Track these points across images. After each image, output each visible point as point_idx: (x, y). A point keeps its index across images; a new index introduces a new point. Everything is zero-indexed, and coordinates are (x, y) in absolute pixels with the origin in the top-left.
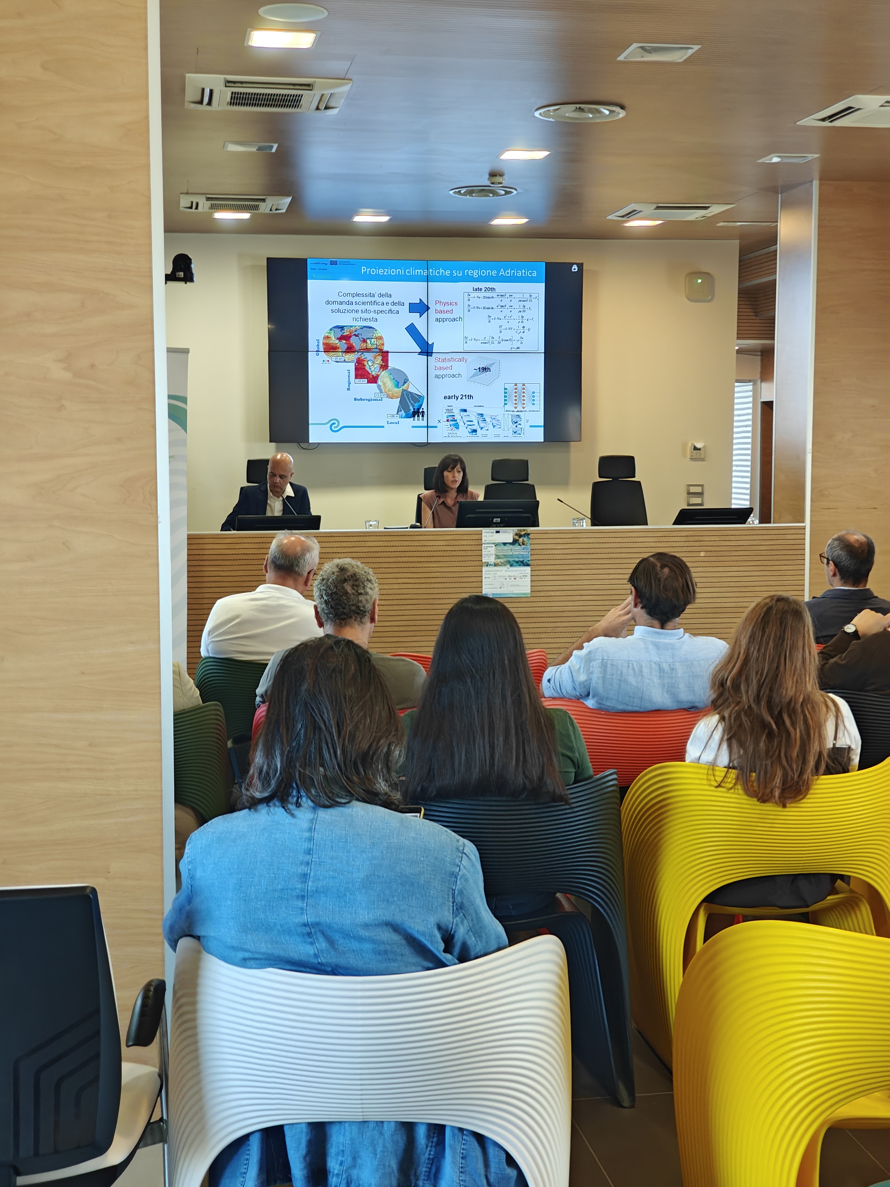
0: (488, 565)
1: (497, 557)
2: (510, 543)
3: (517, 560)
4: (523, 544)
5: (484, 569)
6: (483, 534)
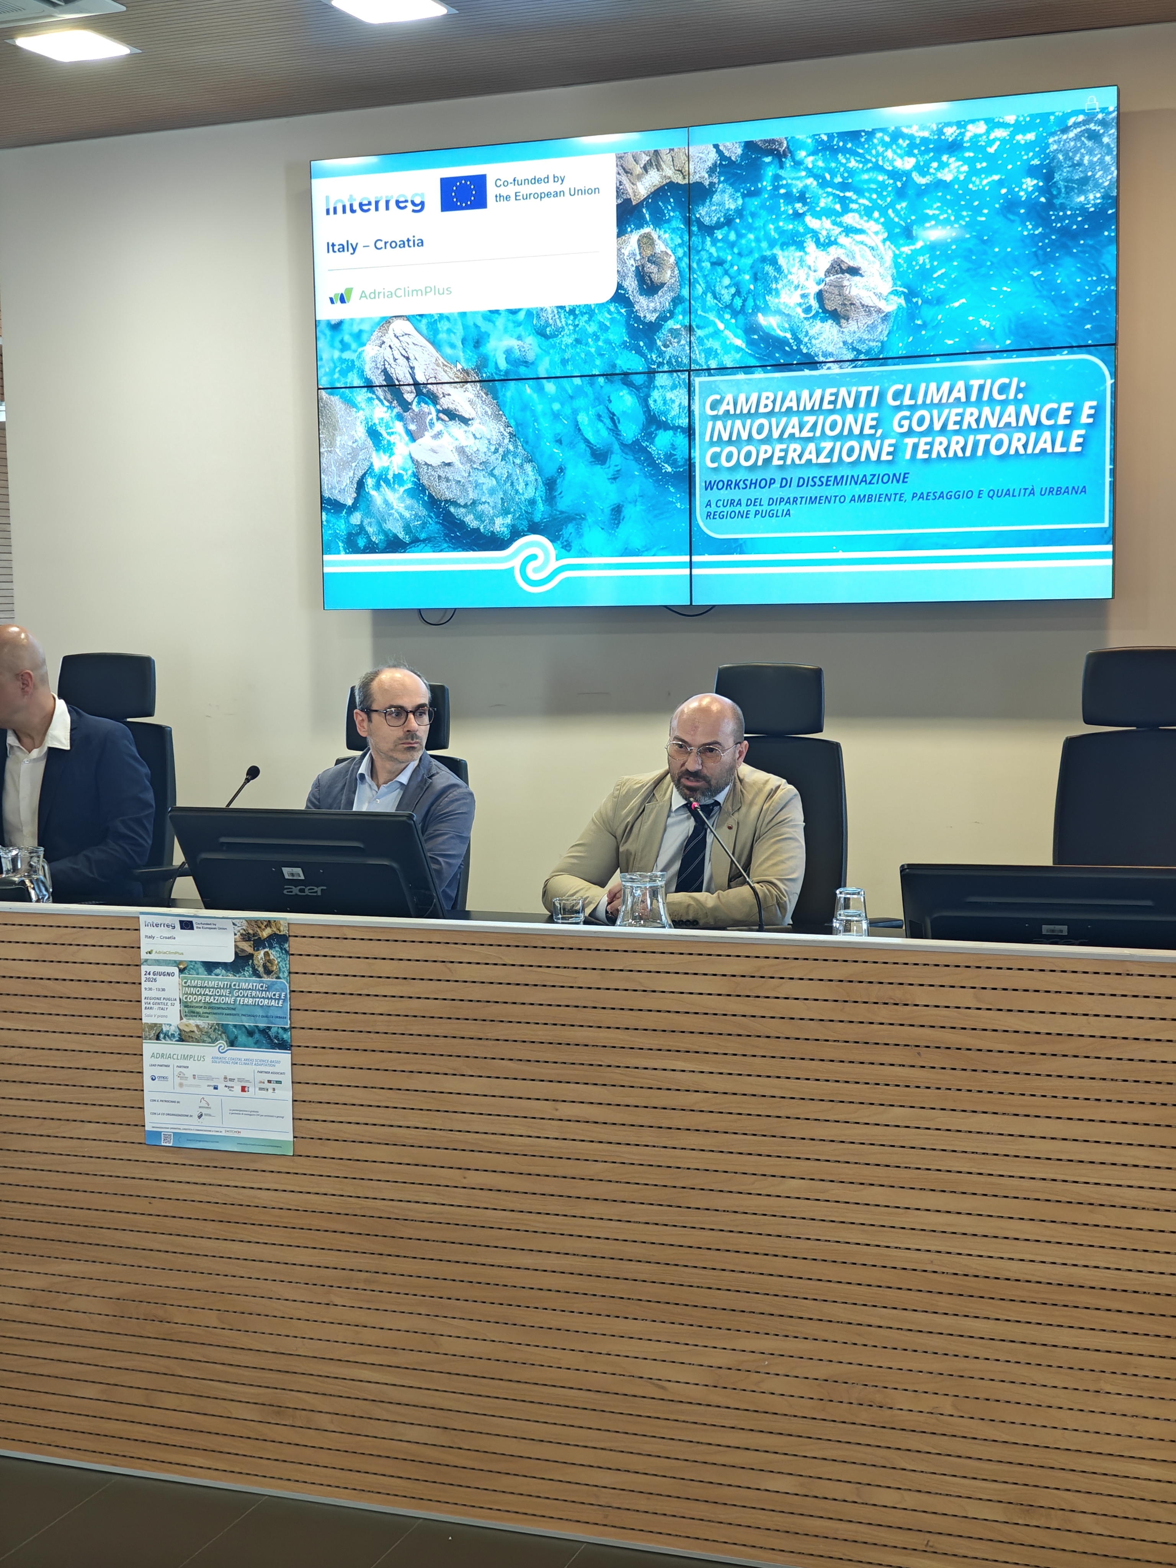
1: (189, 1010)
2: (224, 965)
3: (249, 1023)
4: (268, 972)
5: (149, 1048)
6: (144, 931)
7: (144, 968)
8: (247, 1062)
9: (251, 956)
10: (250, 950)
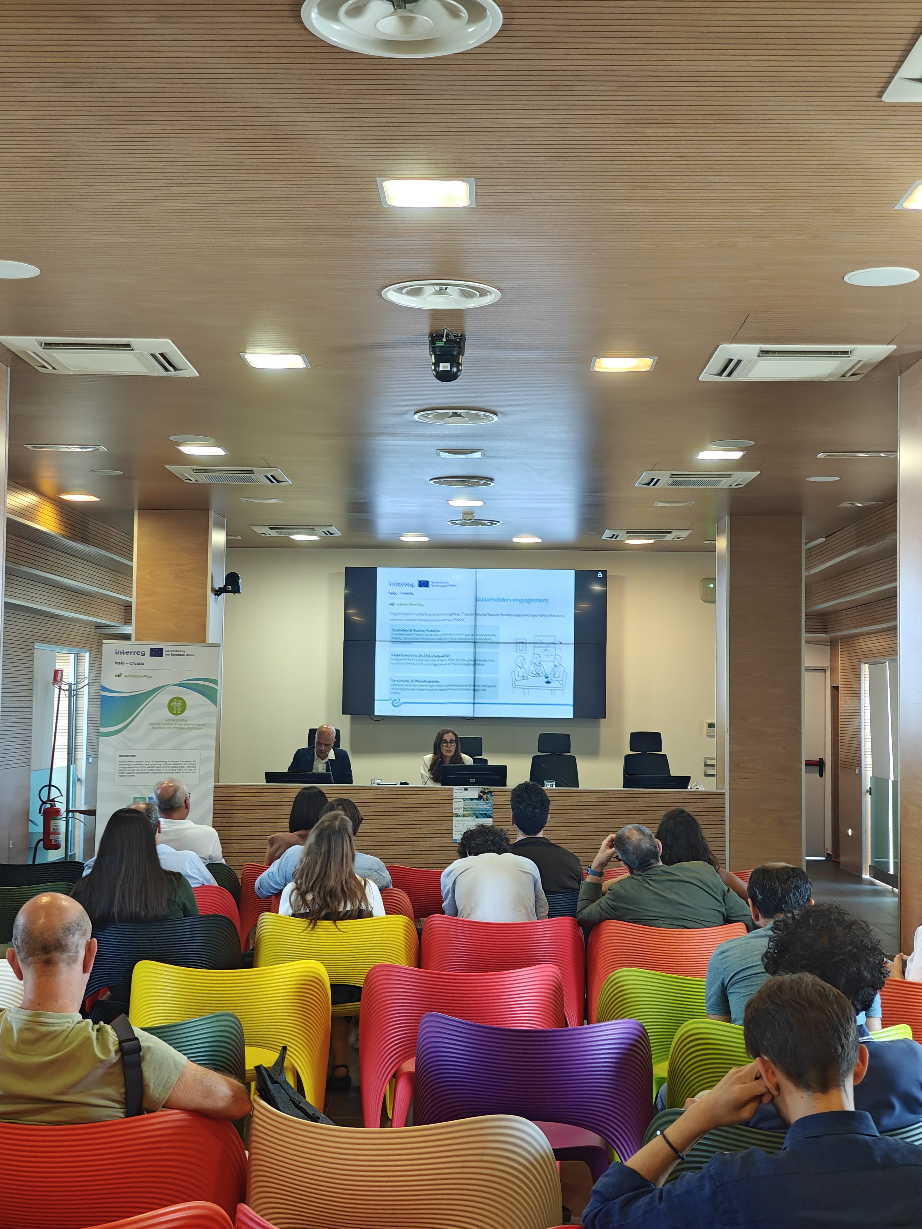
0: (457, 816)
1: (466, 810)
2: (475, 799)
3: (481, 812)
4: (487, 800)
5: (455, 819)
6: (454, 791)
7: (454, 800)
10: (483, 795)
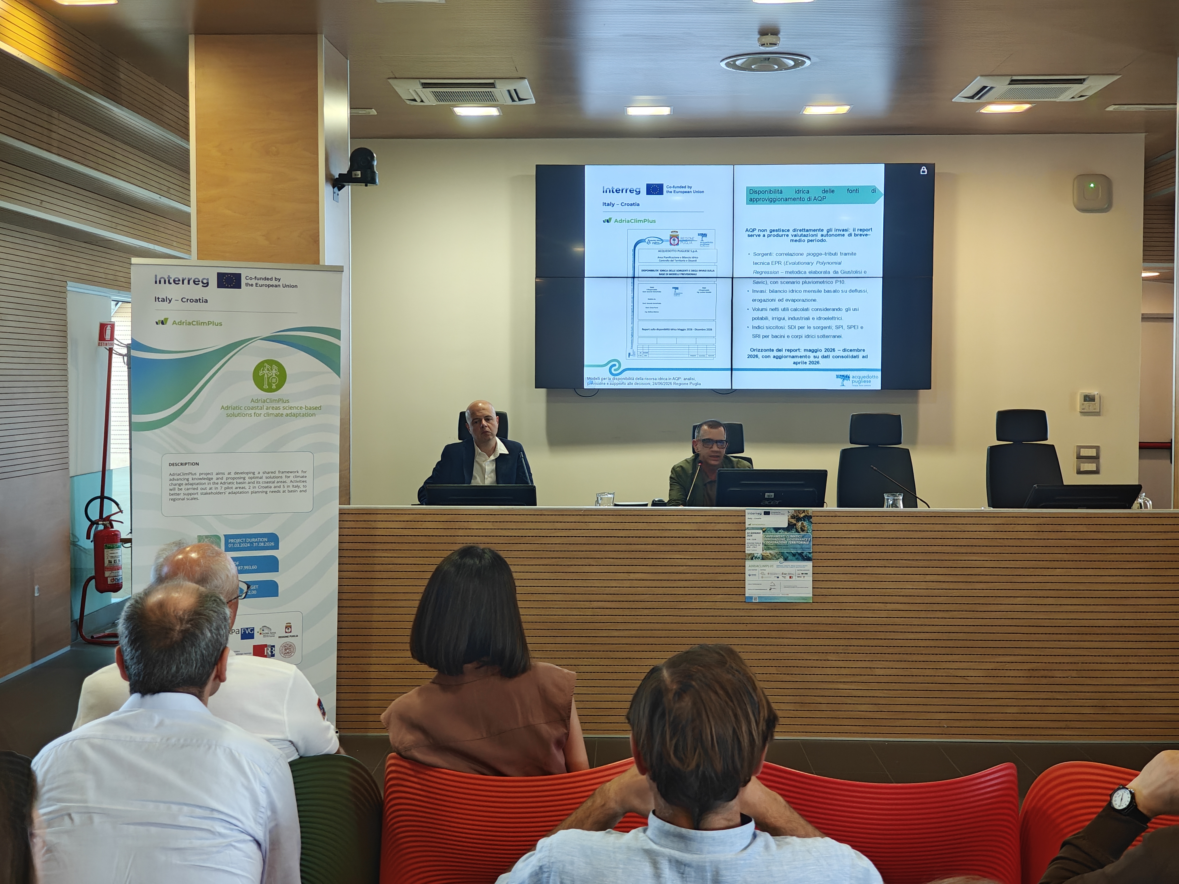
0: (753, 557)
1: (766, 547)
2: (783, 529)
3: (793, 551)
4: (803, 531)
5: (748, 563)
6: (747, 516)
7: (747, 531)
8: (792, 566)
9: (795, 525)
10: (795, 522)
